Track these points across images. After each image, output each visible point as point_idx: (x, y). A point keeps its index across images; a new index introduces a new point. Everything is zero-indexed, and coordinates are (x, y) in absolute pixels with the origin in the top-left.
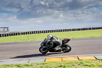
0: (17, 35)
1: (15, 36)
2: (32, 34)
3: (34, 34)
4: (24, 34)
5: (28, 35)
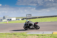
0: (36, 18)
1: (35, 19)
2: (44, 18)
3: (45, 18)
4: (40, 18)
5: (42, 18)
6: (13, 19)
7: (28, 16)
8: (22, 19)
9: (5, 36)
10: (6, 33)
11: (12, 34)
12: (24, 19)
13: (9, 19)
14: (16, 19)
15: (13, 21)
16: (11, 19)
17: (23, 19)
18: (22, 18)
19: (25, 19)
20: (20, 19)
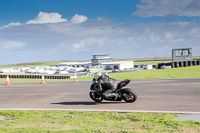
6: (123, 66)
7: (178, 53)
8: (154, 66)
9: (100, 121)
10: (103, 114)
11: (124, 115)
12: (162, 64)
13: (112, 67)
14: (136, 66)
15: (126, 71)
16: (116, 67)
17: (160, 66)
18: (156, 63)
19: (167, 64)
20: (150, 67)
